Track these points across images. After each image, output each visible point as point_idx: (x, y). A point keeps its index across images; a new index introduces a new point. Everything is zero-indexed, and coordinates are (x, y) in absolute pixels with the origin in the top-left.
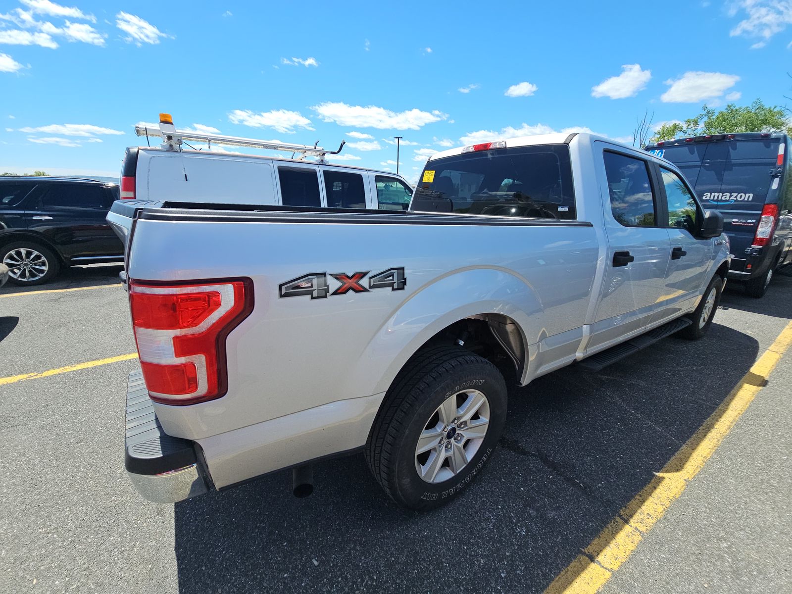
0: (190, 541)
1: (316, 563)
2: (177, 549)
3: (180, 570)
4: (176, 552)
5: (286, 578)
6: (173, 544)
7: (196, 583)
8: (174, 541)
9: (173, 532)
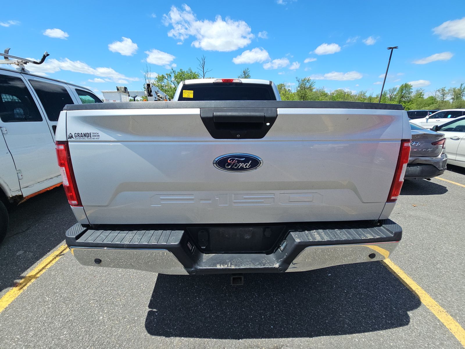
0: (307, 328)
1: (330, 275)
2: (311, 336)
3: (327, 334)
4: (314, 337)
5: (336, 287)
6: (307, 339)
7: (336, 326)
8: (305, 338)
9: (297, 339)
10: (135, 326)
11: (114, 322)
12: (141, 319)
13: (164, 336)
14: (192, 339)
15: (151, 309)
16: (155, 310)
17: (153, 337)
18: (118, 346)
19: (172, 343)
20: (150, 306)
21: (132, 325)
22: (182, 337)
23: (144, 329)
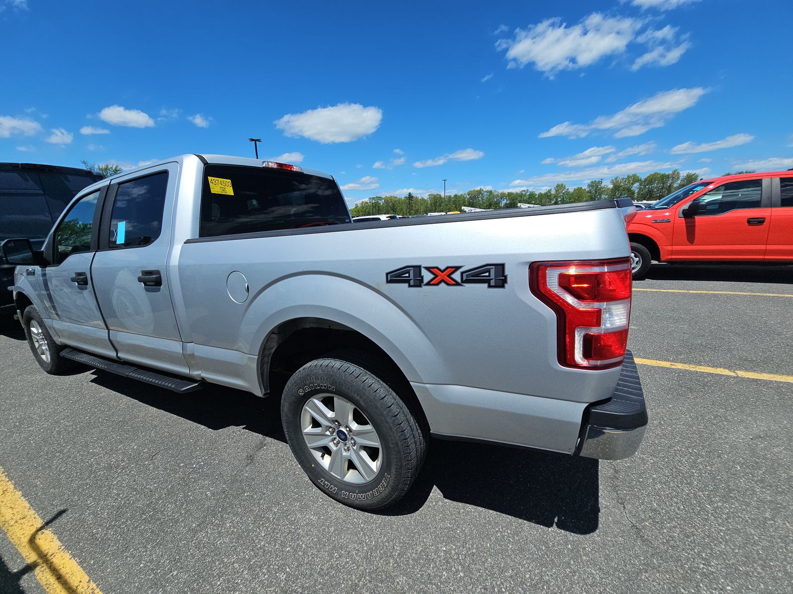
10: (584, 549)
11: (576, 582)
12: (571, 539)
13: (598, 514)
14: (600, 487)
15: (555, 524)
16: (556, 520)
17: (600, 526)
18: (617, 573)
19: (607, 507)
20: (549, 525)
21: (582, 553)
22: (598, 495)
23: (588, 536)
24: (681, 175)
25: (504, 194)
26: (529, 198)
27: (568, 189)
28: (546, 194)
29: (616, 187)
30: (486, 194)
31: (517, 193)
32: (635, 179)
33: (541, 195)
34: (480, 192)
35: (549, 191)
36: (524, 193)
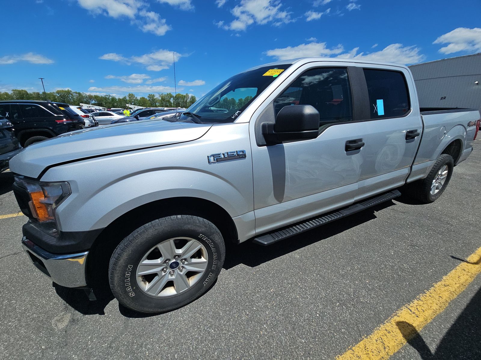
24: (189, 96)
25: (91, 96)
26: (112, 101)
27: (136, 97)
28: (123, 99)
29: (163, 99)
30: (75, 94)
31: (102, 97)
32: (170, 96)
33: (119, 99)
34: (69, 92)
35: (125, 98)
36: (107, 97)
